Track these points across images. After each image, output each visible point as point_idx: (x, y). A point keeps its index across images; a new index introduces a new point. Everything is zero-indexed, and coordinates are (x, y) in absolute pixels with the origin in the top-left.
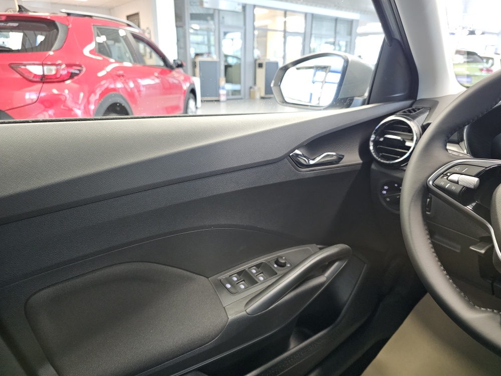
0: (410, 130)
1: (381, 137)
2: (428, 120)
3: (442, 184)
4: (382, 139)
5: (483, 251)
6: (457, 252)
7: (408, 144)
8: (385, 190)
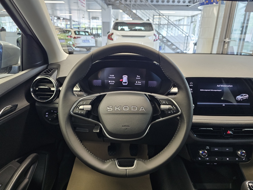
0: (51, 82)
1: (36, 88)
2: (59, 76)
3: (77, 112)
4: (37, 89)
5: (98, 131)
6: (87, 132)
7: (52, 89)
8: (47, 115)
